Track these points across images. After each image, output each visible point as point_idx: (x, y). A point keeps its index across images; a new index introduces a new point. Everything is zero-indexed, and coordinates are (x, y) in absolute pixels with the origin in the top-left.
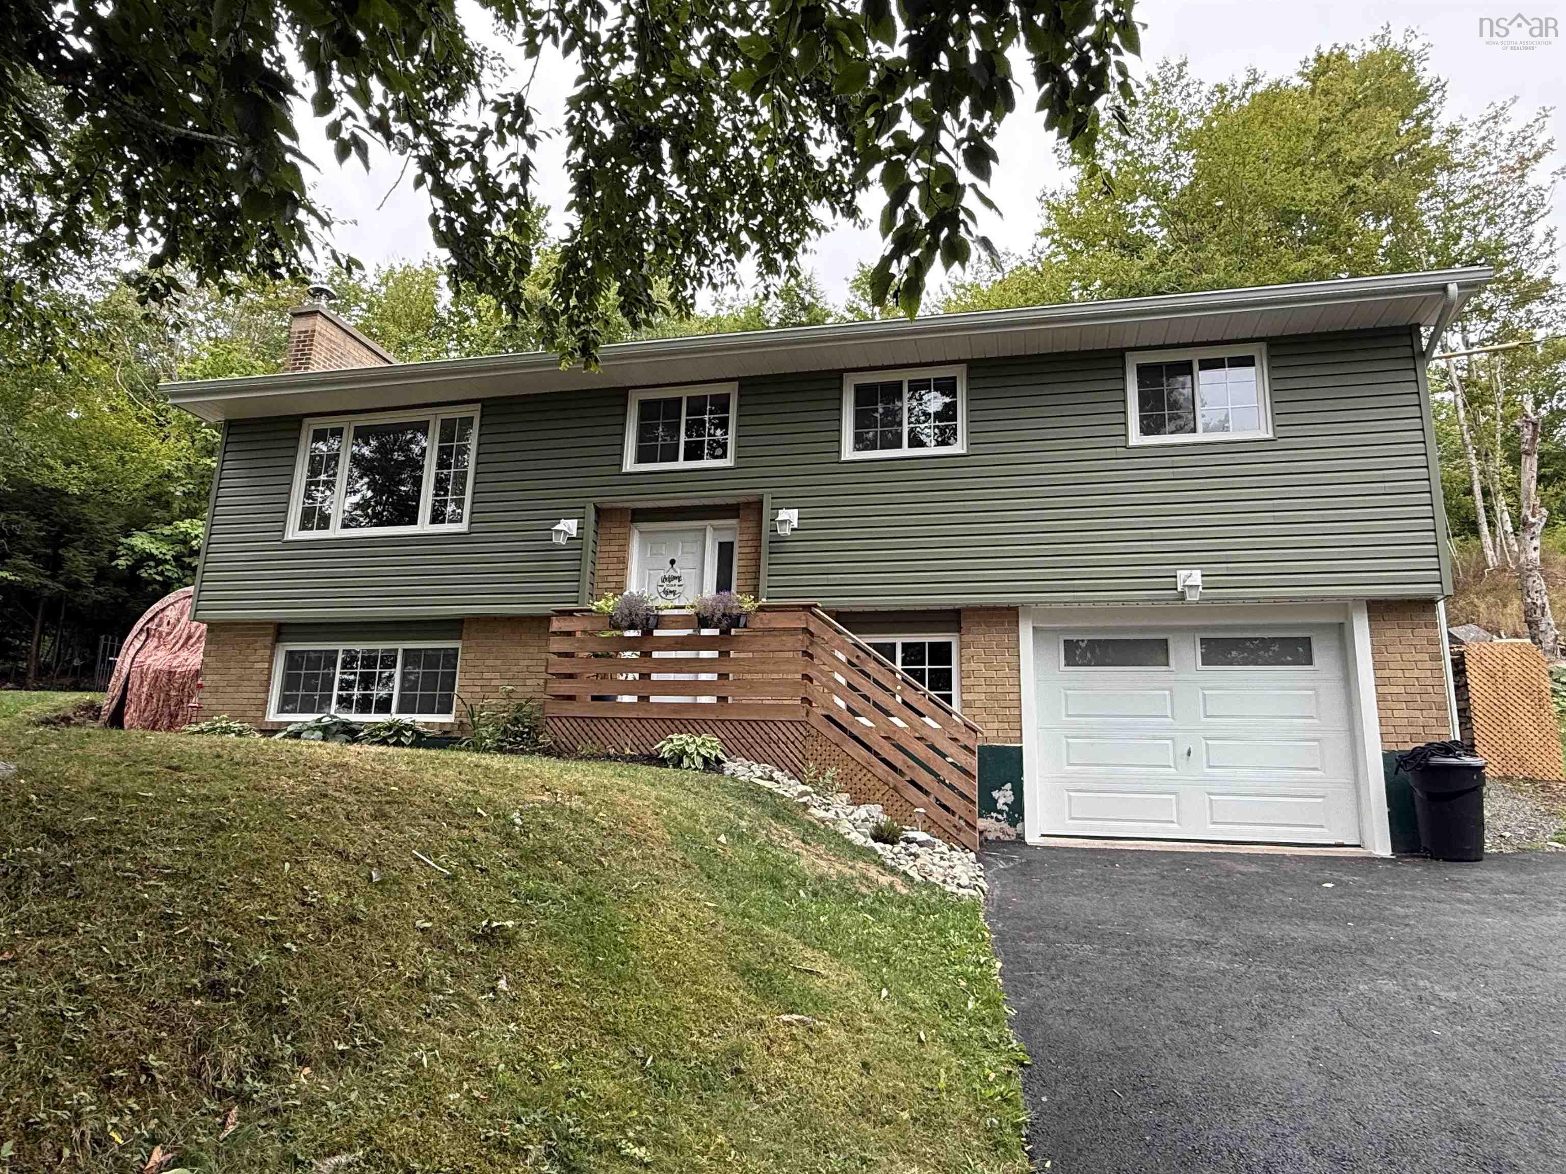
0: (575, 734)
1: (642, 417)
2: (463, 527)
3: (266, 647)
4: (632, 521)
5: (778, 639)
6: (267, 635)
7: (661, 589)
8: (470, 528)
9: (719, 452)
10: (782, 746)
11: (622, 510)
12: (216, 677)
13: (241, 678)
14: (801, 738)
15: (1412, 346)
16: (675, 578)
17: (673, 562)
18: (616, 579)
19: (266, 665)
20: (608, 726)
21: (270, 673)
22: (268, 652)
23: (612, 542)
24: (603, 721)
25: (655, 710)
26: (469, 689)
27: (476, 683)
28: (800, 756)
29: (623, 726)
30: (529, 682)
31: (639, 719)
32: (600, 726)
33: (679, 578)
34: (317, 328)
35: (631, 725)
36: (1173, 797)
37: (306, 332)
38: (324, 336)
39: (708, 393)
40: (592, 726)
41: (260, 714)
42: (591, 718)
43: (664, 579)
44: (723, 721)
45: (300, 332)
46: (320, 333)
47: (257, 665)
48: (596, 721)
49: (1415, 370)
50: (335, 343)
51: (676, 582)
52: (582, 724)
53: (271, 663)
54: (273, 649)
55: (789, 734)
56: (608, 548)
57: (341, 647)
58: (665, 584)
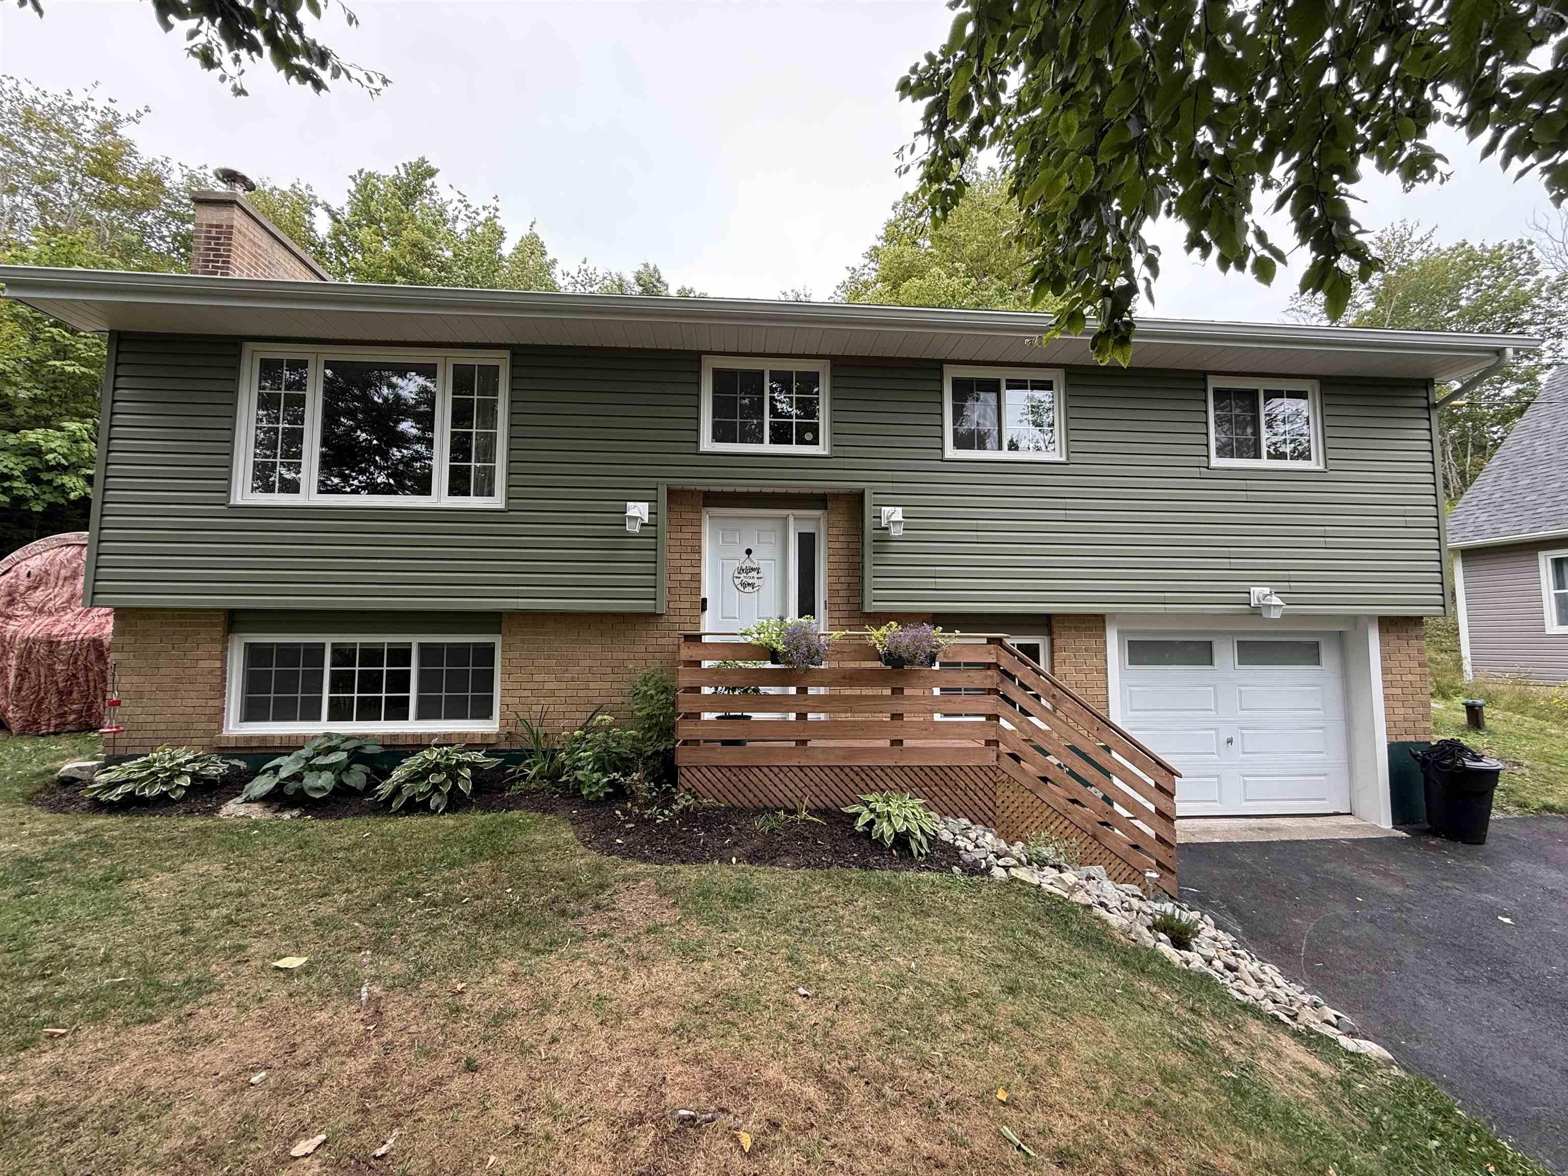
0: (720, 786)
1: (717, 388)
2: (497, 502)
3: (213, 641)
4: (705, 505)
5: (966, 675)
6: (215, 625)
7: (737, 581)
8: (507, 504)
9: (809, 436)
10: (971, 794)
11: (692, 492)
12: (136, 679)
13: (179, 680)
14: (991, 785)
15: (1427, 398)
16: (753, 569)
17: (749, 552)
18: (691, 570)
19: (218, 664)
20: (761, 776)
21: (224, 672)
22: (220, 647)
23: (684, 529)
24: (756, 770)
25: (821, 756)
26: (517, 693)
27: (524, 685)
28: (991, 804)
29: (781, 776)
30: (592, 685)
31: (801, 768)
32: (751, 777)
33: (758, 570)
34: (235, 223)
35: (790, 774)
36: (1215, 780)
37: (217, 226)
38: (245, 236)
39: (794, 370)
40: (742, 777)
41: (214, 726)
42: (740, 767)
43: (741, 570)
44: (901, 768)
45: (212, 226)
46: (239, 232)
47: (202, 664)
48: (746, 771)
49: (1429, 419)
50: (259, 246)
51: (754, 574)
52: (728, 774)
53: (224, 660)
54: (225, 642)
55: (977, 781)
56: (680, 535)
57: (328, 640)
58: (742, 576)
